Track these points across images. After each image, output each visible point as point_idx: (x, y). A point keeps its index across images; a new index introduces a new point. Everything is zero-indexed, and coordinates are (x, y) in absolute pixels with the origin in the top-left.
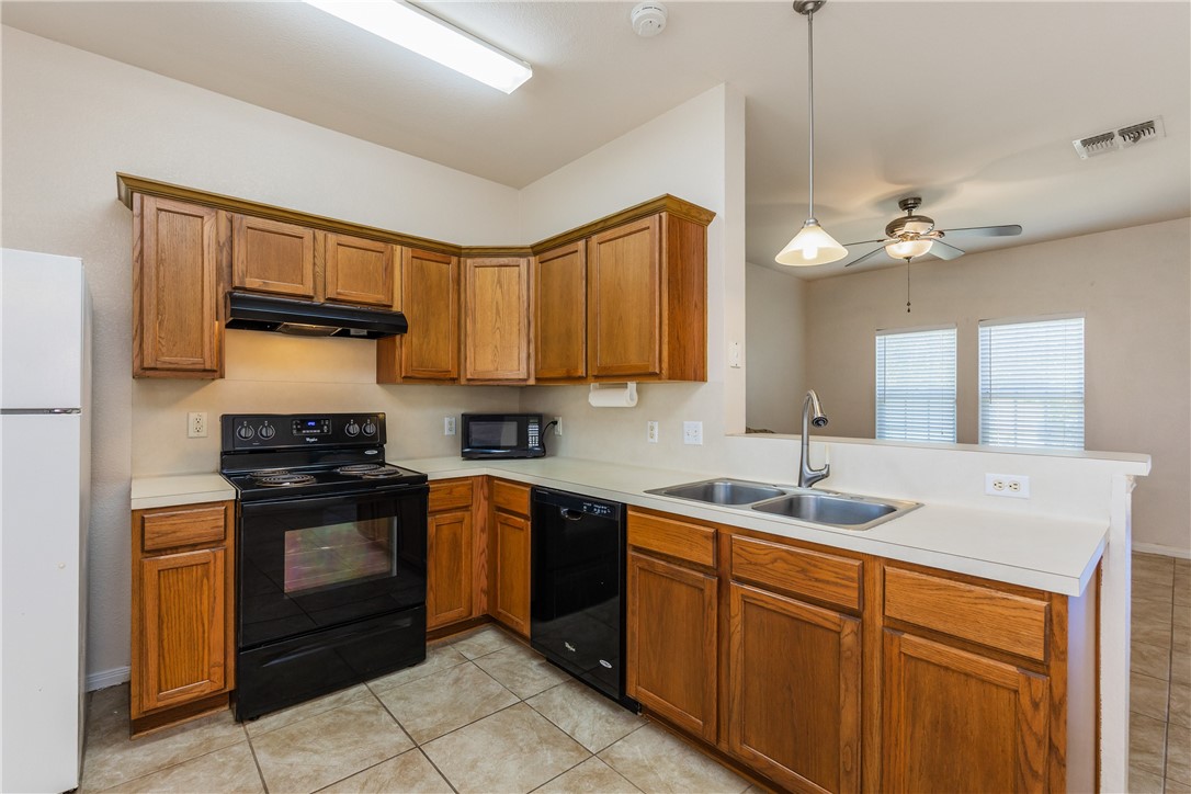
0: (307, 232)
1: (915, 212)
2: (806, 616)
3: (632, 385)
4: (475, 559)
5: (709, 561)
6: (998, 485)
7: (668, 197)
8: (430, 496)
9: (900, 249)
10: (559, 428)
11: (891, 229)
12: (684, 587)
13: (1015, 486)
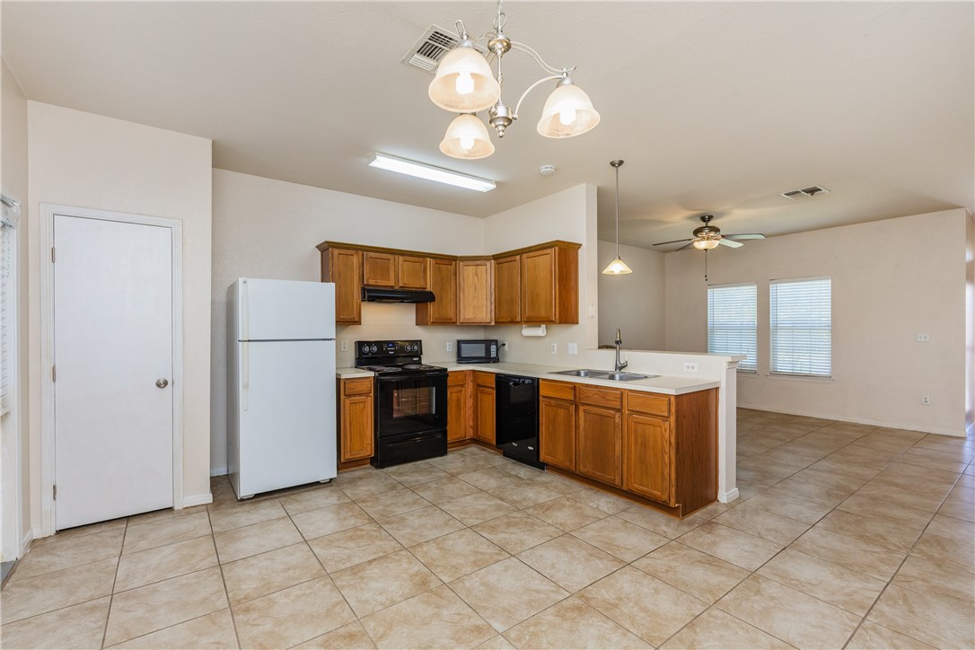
0: (391, 257)
1: (710, 224)
2: (604, 414)
3: (543, 326)
4: (468, 411)
5: (572, 398)
6: (688, 367)
7: (558, 241)
8: (449, 379)
9: (701, 245)
10: (506, 347)
11: (697, 232)
12: (562, 410)
13: (693, 367)
